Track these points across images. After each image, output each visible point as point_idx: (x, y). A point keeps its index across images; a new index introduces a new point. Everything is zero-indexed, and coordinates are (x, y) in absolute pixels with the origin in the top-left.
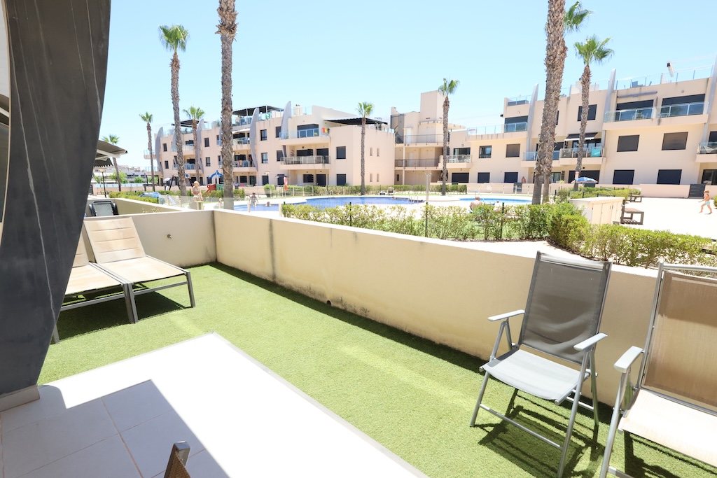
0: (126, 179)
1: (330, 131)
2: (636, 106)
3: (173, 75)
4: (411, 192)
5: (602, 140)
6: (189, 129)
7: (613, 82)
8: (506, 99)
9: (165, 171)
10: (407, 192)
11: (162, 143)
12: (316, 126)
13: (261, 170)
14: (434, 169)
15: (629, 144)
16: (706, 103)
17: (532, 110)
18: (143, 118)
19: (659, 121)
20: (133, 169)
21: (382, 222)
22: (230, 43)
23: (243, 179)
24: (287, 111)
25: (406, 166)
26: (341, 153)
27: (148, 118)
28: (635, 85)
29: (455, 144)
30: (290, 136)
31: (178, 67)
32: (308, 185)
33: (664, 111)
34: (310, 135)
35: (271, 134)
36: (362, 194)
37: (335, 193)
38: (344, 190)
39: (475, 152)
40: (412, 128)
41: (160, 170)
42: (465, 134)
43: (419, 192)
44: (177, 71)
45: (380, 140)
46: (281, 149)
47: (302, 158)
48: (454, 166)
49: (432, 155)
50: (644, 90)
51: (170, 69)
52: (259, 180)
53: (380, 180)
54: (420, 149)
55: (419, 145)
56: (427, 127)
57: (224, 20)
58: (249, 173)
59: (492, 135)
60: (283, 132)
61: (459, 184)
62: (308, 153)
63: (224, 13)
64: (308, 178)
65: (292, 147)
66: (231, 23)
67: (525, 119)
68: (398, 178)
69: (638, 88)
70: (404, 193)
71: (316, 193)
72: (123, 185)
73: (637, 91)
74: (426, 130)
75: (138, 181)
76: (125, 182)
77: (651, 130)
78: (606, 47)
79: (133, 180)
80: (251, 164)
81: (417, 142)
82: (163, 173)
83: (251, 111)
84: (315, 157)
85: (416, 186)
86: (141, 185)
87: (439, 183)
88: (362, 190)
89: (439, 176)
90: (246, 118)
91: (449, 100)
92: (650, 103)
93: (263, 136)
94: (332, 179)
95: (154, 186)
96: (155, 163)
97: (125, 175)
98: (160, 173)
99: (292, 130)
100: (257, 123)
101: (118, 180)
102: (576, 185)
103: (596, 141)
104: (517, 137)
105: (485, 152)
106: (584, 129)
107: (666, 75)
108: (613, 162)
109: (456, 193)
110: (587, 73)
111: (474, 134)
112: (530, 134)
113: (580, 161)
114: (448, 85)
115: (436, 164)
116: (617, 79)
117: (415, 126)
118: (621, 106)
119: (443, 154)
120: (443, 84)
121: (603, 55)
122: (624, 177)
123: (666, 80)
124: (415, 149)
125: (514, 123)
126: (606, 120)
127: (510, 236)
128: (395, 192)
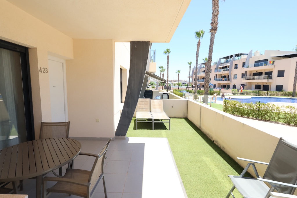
0: (182, 85)
1: (275, 63)
3: (198, 48)
6: (204, 66)
9: (194, 82)
11: (194, 72)
12: (267, 60)
13: (233, 82)
18: (189, 63)
20: (185, 81)
21: (279, 113)
22: (214, 35)
23: (224, 86)
24: (250, 55)
26: (281, 74)
30: (250, 66)
31: (200, 45)
32: (257, 90)
34: (261, 65)
35: (240, 66)
36: (293, 97)
37: (273, 95)
38: (279, 94)
41: (192, 81)
44: (199, 46)
46: (244, 72)
47: (256, 77)
51: (197, 46)
52: (231, 86)
57: (213, 27)
58: (227, 83)
60: (246, 65)
62: (260, 74)
63: (213, 24)
64: (258, 87)
65: (251, 72)
66: (215, 27)
71: (259, 94)
72: (180, 87)
75: (185, 86)
76: (181, 86)
79: (184, 85)
80: (228, 80)
83: (231, 56)
84: (263, 76)
86: (185, 87)
88: (293, 94)
90: (229, 60)
93: (236, 67)
94: (273, 87)
95: (189, 87)
96: (191, 79)
97: (181, 83)
98: (192, 83)
99: (252, 63)
100: (233, 62)
101: (179, 85)
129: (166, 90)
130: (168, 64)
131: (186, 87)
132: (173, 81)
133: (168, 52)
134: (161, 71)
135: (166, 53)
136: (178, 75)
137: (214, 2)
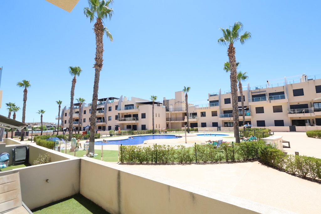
0: (46, 128)
1: (139, 107)
2: (258, 96)
3: (73, 85)
5: (250, 109)
6: (78, 107)
7: (249, 88)
8: (209, 94)
9: (65, 124)
11: (65, 112)
12: (133, 105)
13: (109, 123)
14: (183, 121)
15: (260, 110)
16: (285, 95)
17: (220, 98)
19: (270, 101)
20: (50, 123)
22: (99, 71)
23: (100, 128)
24: (121, 99)
25: (171, 121)
26: (144, 116)
27: (60, 103)
28: (257, 88)
29: (190, 111)
30: (122, 109)
31: (75, 82)
32: (129, 130)
33: (270, 98)
34: (130, 109)
35: (113, 108)
36: (153, 134)
38: (145, 132)
39: (199, 114)
40: (172, 105)
41: (62, 124)
42: (194, 107)
44: (75, 84)
45: (160, 110)
46: (118, 114)
47: (127, 118)
48: (191, 120)
49: (181, 116)
50: (261, 91)
51: (72, 83)
52: (107, 128)
54: (176, 113)
55: (176, 112)
58: (102, 125)
59: (205, 108)
60: (119, 108)
61: (194, 128)
62: (129, 116)
64: (129, 127)
65: (122, 114)
66: (100, 64)
67: (218, 101)
68: (167, 125)
70: (171, 132)
71: (133, 134)
72: (43, 132)
73: (258, 91)
74: (178, 106)
75: (52, 129)
76: (45, 130)
77: (268, 105)
78: (246, 75)
79: (50, 128)
80: (104, 121)
82: (63, 126)
83: (105, 99)
84: (132, 118)
85: (176, 129)
86: (52, 131)
87: (186, 128)
88: (153, 131)
90: (103, 102)
91: (187, 94)
92: (264, 95)
93: (110, 109)
94: (140, 127)
95: (58, 131)
96: (60, 121)
97: (46, 126)
98: (62, 126)
99: (123, 107)
100: (108, 104)
101: (42, 129)
102: (244, 127)
103: (248, 109)
104: (215, 108)
105: (203, 114)
106: (243, 105)
107: (268, 85)
108: (255, 117)
109: (194, 132)
110: (240, 84)
111: (198, 107)
112: (220, 107)
113: (244, 118)
114: (186, 89)
115: (184, 119)
116: (250, 86)
117: (174, 104)
118: (253, 96)
119: (186, 115)
120: (184, 88)
121: (244, 78)
122: (261, 123)
123: (268, 86)
124: (174, 114)
125: (213, 103)
126: (249, 101)
127: (239, 159)
128: (168, 132)
129: (20, 137)
130: (25, 100)
131: (54, 131)
132: (32, 123)
133: (26, 84)
134: (11, 110)
135: (21, 86)
136: (42, 116)
137: (97, 37)
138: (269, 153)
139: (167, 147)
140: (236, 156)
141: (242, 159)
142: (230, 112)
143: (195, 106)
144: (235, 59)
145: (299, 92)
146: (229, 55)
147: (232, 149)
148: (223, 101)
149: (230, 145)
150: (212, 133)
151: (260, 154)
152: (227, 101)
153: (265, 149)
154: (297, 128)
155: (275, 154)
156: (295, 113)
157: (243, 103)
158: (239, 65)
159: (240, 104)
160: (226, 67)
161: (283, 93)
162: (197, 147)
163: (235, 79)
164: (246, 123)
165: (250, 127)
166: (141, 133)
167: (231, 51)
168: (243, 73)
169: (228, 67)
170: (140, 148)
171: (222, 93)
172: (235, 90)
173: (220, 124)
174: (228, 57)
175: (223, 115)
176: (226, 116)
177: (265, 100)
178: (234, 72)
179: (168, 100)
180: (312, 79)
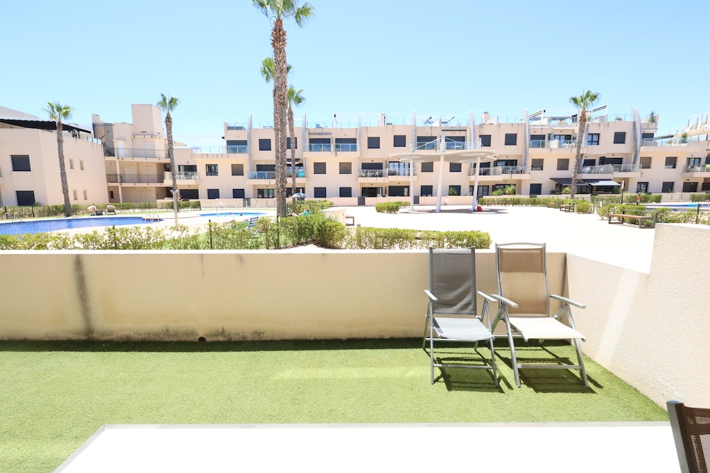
2: (319, 142)
4: (137, 210)
5: (304, 165)
7: (305, 123)
8: (225, 124)
10: (131, 211)
14: (159, 185)
15: (320, 168)
16: (358, 144)
17: (249, 135)
19: (336, 154)
25: (122, 182)
26: (21, 164)
28: (318, 126)
29: (180, 160)
33: (337, 147)
37: (20, 215)
38: (35, 212)
39: (202, 170)
40: (125, 140)
42: (190, 151)
43: (147, 210)
45: (85, 151)
48: (184, 183)
49: (154, 171)
50: (324, 131)
53: (88, 197)
54: (138, 164)
55: (136, 160)
56: (144, 141)
59: (217, 155)
61: (190, 200)
67: (244, 143)
68: (112, 195)
69: (320, 129)
70: (127, 211)
73: (319, 131)
74: (141, 143)
77: (332, 159)
78: (301, 95)
81: (133, 156)
85: (142, 204)
87: (167, 200)
88: (67, 210)
89: (168, 192)
91: (171, 116)
92: (328, 141)
94: (8, 197)
102: (294, 199)
103: (301, 165)
104: (240, 158)
105: (212, 170)
106: (294, 156)
107: (335, 123)
108: (312, 181)
109: (189, 209)
110: (291, 113)
111: (199, 152)
112: (250, 156)
113: (294, 180)
114: (167, 101)
115: (161, 179)
116: (307, 120)
117: (129, 137)
118: (312, 141)
119: (168, 170)
120: (161, 99)
121: (299, 100)
122: (320, 192)
123: (335, 126)
124: (131, 164)
125: (235, 146)
126: (304, 150)
127: (286, 244)
128: (117, 211)
138: (328, 229)
139: (145, 231)
140: (282, 238)
141: (290, 243)
142: (270, 168)
143: (191, 149)
144: (284, 57)
145: (374, 143)
146: (273, 44)
147: (275, 227)
148: (255, 145)
149: (272, 222)
150: (232, 211)
151: (316, 231)
152: (265, 145)
153: (324, 223)
154: (368, 200)
155: (335, 229)
156: (366, 176)
157: (293, 153)
158: (291, 70)
159: (289, 153)
160: (267, 70)
161: (354, 141)
162: (213, 227)
163: (284, 99)
164: (297, 190)
165: (303, 199)
166: (22, 216)
167: (278, 36)
168: (296, 90)
169: (269, 69)
170: (64, 237)
171: (255, 126)
172: (283, 123)
173: (249, 192)
174: (272, 49)
175: (256, 173)
176: (261, 177)
177: (330, 150)
178: (282, 84)
179: (110, 125)
180: (391, 124)
